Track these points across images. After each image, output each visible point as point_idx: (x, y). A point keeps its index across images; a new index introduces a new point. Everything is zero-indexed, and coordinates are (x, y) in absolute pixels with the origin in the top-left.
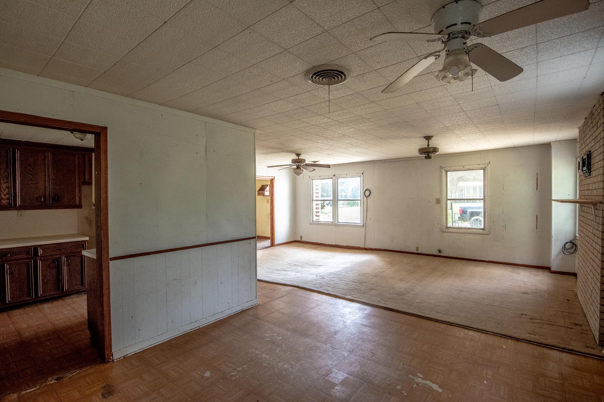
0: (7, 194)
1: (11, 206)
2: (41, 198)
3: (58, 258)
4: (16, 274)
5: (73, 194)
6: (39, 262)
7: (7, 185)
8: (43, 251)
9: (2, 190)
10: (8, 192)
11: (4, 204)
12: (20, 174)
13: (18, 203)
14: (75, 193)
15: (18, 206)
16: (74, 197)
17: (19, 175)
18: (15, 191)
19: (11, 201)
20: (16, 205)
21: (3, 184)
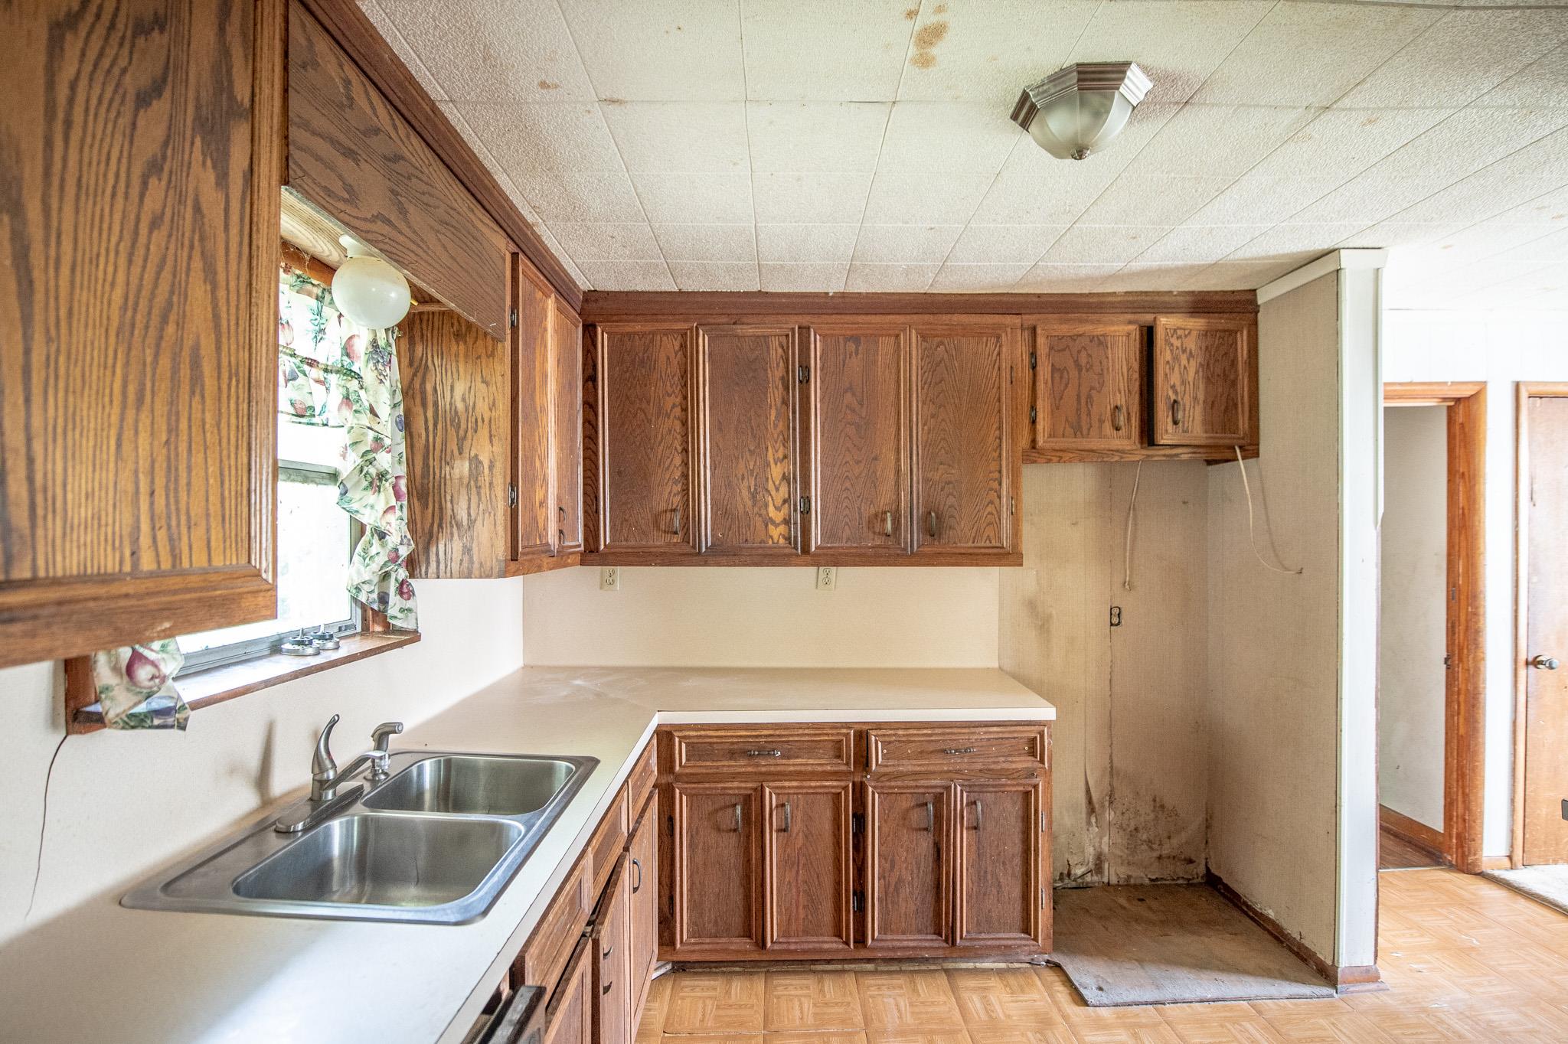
0: (785, 501)
1: (794, 551)
2: (884, 520)
3: (938, 790)
4: (797, 834)
5: (991, 502)
6: (873, 793)
7: (786, 470)
8: (885, 751)
9: (771, 486)
10: (787, 496)
11: (776, 541)
12: (823, 427)
13: (816, 538)
14: (999, 497)
15: (813, 549)
16: (995, 513)
17: (819, 429)
18: (807, 494)
19: (796, 532)
20: (809, 546)
21: (773, 466)
